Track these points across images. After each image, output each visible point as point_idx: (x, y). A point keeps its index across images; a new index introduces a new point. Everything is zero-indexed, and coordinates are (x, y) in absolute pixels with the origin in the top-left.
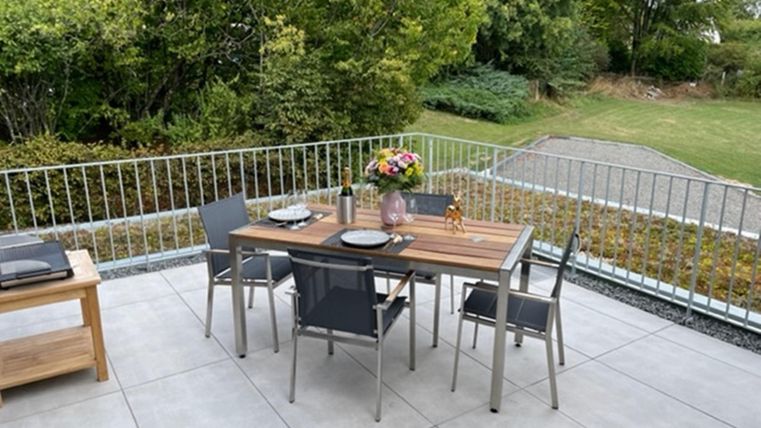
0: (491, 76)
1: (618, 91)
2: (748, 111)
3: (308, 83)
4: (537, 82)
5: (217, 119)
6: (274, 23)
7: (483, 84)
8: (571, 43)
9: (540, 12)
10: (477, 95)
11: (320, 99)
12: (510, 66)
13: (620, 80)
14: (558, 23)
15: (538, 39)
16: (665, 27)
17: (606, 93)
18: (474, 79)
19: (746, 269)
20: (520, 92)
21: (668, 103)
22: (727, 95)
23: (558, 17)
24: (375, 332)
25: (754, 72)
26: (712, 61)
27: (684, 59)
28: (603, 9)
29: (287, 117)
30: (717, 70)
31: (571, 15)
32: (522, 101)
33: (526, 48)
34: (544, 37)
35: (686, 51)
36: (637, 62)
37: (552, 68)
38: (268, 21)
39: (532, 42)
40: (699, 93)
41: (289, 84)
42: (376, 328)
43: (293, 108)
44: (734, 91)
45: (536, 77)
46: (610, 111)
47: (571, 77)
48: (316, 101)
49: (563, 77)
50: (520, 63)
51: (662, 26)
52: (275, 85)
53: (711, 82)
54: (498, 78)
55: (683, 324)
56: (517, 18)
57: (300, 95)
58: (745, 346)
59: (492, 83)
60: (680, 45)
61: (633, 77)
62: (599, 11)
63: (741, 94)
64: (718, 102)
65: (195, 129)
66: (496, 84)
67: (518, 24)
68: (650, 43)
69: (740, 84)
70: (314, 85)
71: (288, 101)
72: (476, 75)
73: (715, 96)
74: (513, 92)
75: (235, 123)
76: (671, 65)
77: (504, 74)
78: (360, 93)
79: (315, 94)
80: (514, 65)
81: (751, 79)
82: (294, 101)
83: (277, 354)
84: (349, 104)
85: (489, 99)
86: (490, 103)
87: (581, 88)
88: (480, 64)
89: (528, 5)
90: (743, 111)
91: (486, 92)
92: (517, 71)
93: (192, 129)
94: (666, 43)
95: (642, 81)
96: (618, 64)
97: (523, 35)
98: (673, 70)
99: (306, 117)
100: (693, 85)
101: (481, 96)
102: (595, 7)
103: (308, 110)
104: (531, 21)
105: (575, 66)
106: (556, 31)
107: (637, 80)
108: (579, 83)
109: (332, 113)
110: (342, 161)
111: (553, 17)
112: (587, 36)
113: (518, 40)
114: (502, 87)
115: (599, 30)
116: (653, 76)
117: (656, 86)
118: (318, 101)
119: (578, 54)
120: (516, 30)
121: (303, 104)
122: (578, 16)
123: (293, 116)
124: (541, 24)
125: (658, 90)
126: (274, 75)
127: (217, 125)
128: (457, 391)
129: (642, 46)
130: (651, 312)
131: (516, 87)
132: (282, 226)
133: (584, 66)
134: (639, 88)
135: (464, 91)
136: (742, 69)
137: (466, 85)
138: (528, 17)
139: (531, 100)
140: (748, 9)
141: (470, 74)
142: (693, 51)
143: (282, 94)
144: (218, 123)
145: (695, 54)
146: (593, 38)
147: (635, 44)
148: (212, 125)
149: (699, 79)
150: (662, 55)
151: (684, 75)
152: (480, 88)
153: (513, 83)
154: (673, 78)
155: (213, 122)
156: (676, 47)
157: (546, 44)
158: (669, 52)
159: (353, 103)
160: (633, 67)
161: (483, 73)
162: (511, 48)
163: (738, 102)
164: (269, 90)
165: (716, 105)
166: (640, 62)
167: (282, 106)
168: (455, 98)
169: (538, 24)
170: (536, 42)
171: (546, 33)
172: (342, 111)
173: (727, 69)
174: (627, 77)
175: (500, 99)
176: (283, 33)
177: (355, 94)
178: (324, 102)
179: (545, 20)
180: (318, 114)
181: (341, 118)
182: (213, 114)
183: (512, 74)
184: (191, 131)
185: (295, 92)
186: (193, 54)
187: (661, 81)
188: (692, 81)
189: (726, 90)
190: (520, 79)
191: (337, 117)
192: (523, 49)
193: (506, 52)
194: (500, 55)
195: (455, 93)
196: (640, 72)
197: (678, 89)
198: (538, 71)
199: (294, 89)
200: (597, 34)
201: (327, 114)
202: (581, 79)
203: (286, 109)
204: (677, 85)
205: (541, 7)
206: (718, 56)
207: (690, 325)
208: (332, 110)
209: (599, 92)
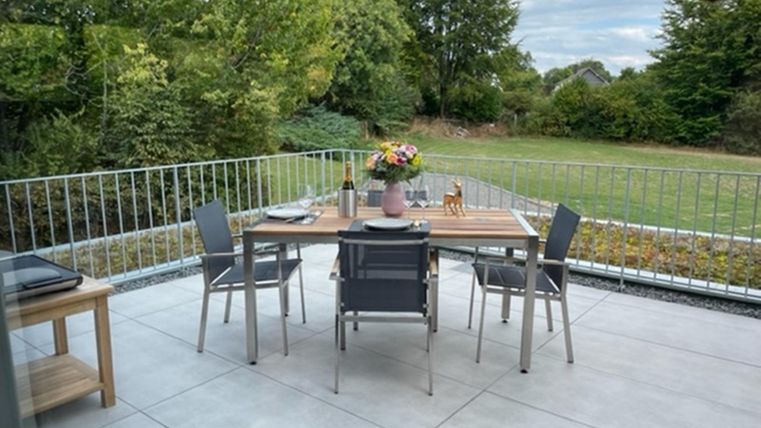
0: (325, 117)
1: (432, 131)
2: (540, 147)
3: (169, 115)
4: (366, 123)
5: (58, 156)
6: (135, 52)
7: (318, 124)
8: (393, 87)
9: (365, 58)
10: (314, 134)
11: (183, 132)
12: (341, 108)
13: (434, 122)
14: (382, 69)
15: (364, 82)
16: (467, 76)
17: (424, 133)
18: (309, 120)
19: (636, 248)
20: (354, 132)
21: (474, 141)
22: (521, 134)
23: (381, 64)
24: (425, 306)
25: (539, 114)
26: (505, 105)
27: (484, 103)
28: (414, 59)
29: (146, 150)
30: (510, 113)
31: (392, 62)
32: (356, 140)
33: (355, 91)
34: (371, 81)
35: (484, 97)
36: (446, 105)
37: (378, 110)
38: (127, 49)
39: (359, 86)
40: (498, 132)
41: (147, 116)
42: (425, 302)
43: (153, 141)
44: (525, 130)
45: (364, 118)
46: (431, 149)
47: (394, 119)
48: (177, 134)
49: (389, 118)
50: (349, 105)
51: (463, 75)
52: (132, 117)
53: (506, 122)
54: (332, 118)
55: (619, 291)
56: (344, 63)
57: (161, 127)
58: (674, 301)
59: (327, 122)
60: (479, 91)
61: (444, 119)
62: (411, 60)
63: (530, 132)
64: (514, 139)
65: (30, 168)
66: (330, 124)
67: (346, 69)
68: (455, 89)
69: (530, 124)
70: (175, 117)
71: (147, 133)
72: (311, 116)
73: (511, 135)
74: (347, 132)
75: (79, 160)
76: (473, 108)
77: (335, 115)
78: (224, 126)
79: (177, 126)
80: (344, 107)
81: (538, 120)
82: (154, 133)
83: (288, 357)
84: (213, 137)
85: (326, 138)
86: (327, 141)
87: (403, 129)
88: (312, 105)
89: (353, 52)
90: (535, 146)
91: (322, 132)
92: (347, 112)
93: (26, 168)
94: (469, 90)
95: (452, 123)
96: (430, 109)
97: (351, 79)
98: (475, 113)
99: (168, 150)
100: (492, 125)
101: (319, 136)
102: (407, 57)
103: (169, 143)
104: (358, 66)
105: (397, 109)
106: (380, 76)
107: (447, 122)
108: (403, 124)
109: (196, 147)
110: (206, 197)
111: (376, 63)
112: (404, 83)
113: (348, 84)
114: (336, 127)
115: (413, 77)
116: (459, 118)
117: (464, 127)
118: (180, 133)
119: (398, 99)
120: (344, 74)
121: (164, 137)
122: (397, 64)
123: (153, 150)
124: (367, 69)
125: (465, 130)
126: (130, 107)
127: (58, 163)
128: (482, 363)
129: (449, 92)
130: (589, 286)
131: (349, 127)
132: (290, 222)
133: (403, 108)
134: (450, 129)
135: (302, 130)
136: (529, 111)
137: (302, 125)
138: (355, 62)
139: (363, 139)
140: (521, 64)
141: (304, 115)
142: (490, 95)
143: (139, 126)
144: (59, 160)
145: (492, 99)
146: (409, 84)
147: (443, 91)
148: (51, 163)
149: (497, 120)
150: (467, 100)
151: (484, 116)
152: (316, 128)
153: (345, 124)
154: (475, 120)
155: (52, 160)
156: (477, 93)
157: (372, 87)
158: (472, 99)
159: (217, 136)
160: (442, 111)
161: (317, 114)
162: (341, 91)
163: (529, 138)
164: (125, 123)
165: (512, 142)
166: (448, 107)
167: (141, 139)
168: (293, 138)
169: (363, 69)
170: (363, 85)
171: (372, 77)
172: (206, 144)
173: (518, 112)
174: (438, 119)
175: (336, 138)
176: (141, 63)
177: (217, 127)
178: (187, 134)
179: (370, 65)
180: (180, 147)
181: (205, 151)
182: (51, 151)
183: (343, 115)
184: (25, 171)
185: (155, 125)
186: (25, 85)
187: (466, 123)
188: (491, 122)
189: (519, 128)
190: (351, 119)
191: (200, 150)
192: (351, 92)
193: (337, 94)
194: (331, 97)
195: (292, 132)
196: (450, 115)
197: (480, 129)
198: (366, 113)
199: (154, 121)
200: (411, 80)
201: (190, 148)
202: (402, 120)
203: (145, 142)
204: (480, 126)
205: (366, 54)
206: (509, 101)
207: (624, 292)
208: (195, 143)
209: (419, 132)
